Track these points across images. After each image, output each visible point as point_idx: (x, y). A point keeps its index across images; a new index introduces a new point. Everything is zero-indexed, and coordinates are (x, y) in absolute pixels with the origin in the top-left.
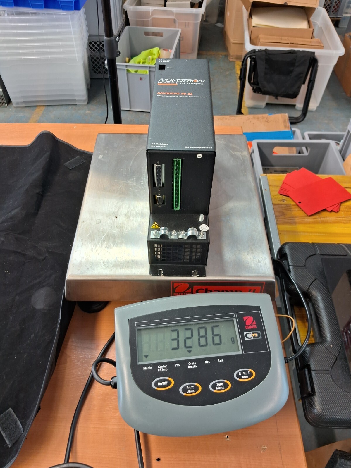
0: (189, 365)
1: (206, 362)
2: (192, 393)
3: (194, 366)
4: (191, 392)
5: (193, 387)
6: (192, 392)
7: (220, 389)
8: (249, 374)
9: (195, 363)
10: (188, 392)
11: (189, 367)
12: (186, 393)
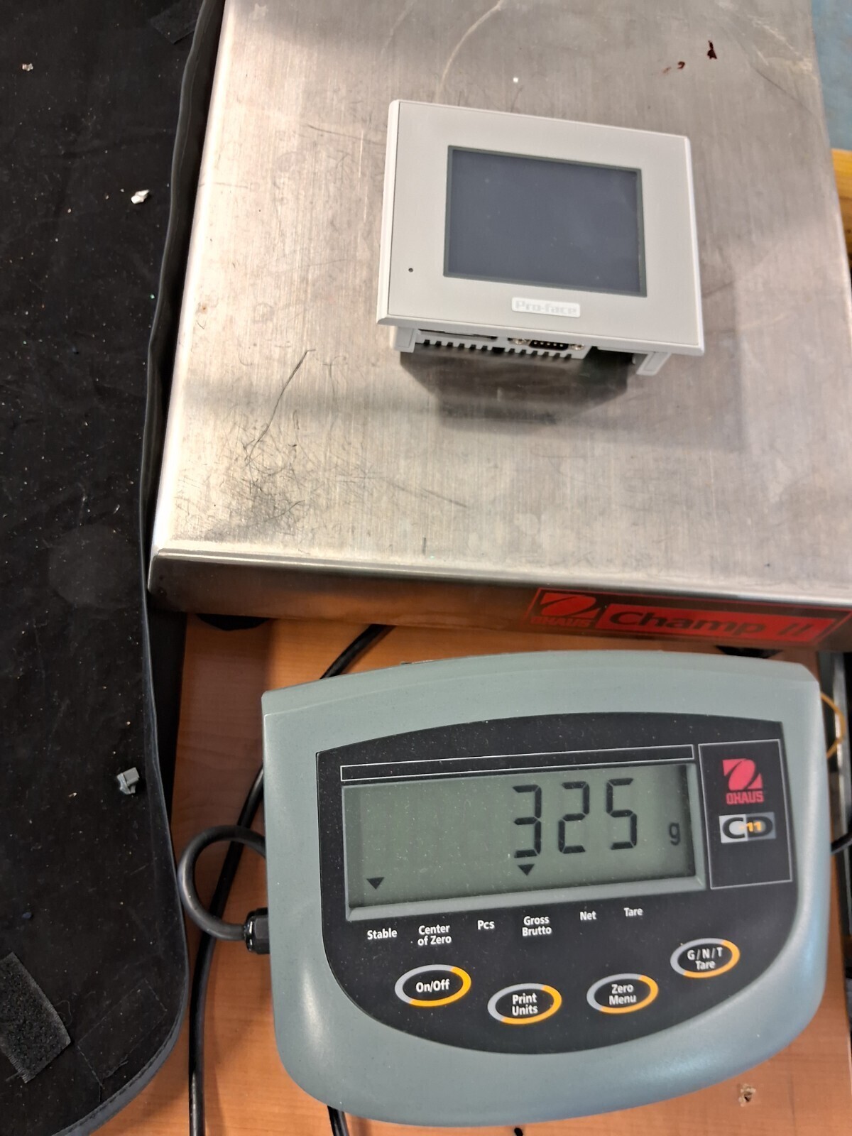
0: (525, 926)
1: (584, 916)
2: (529, 1016)
3: (544, 928)
4: (526, 1013)
5: (534, 996)
6: (531, 1012)
7: (622, 1002)
8: (720, 954)
9: (546, 918)
10: (514, 1014)
11: (526, 932)
12: (510, 1015)
